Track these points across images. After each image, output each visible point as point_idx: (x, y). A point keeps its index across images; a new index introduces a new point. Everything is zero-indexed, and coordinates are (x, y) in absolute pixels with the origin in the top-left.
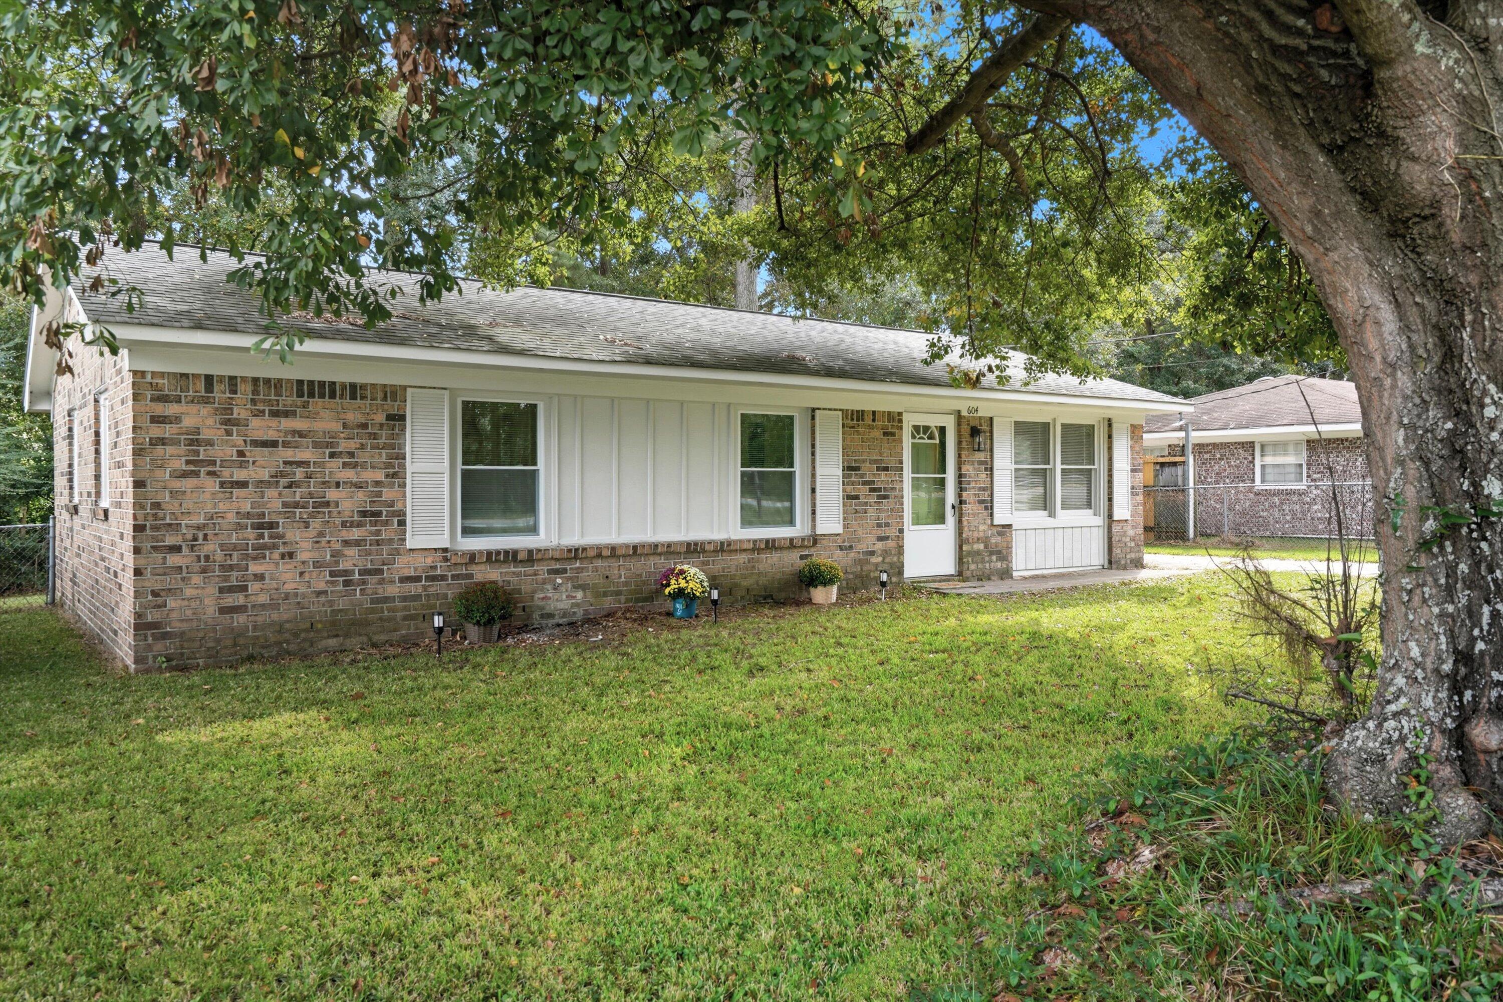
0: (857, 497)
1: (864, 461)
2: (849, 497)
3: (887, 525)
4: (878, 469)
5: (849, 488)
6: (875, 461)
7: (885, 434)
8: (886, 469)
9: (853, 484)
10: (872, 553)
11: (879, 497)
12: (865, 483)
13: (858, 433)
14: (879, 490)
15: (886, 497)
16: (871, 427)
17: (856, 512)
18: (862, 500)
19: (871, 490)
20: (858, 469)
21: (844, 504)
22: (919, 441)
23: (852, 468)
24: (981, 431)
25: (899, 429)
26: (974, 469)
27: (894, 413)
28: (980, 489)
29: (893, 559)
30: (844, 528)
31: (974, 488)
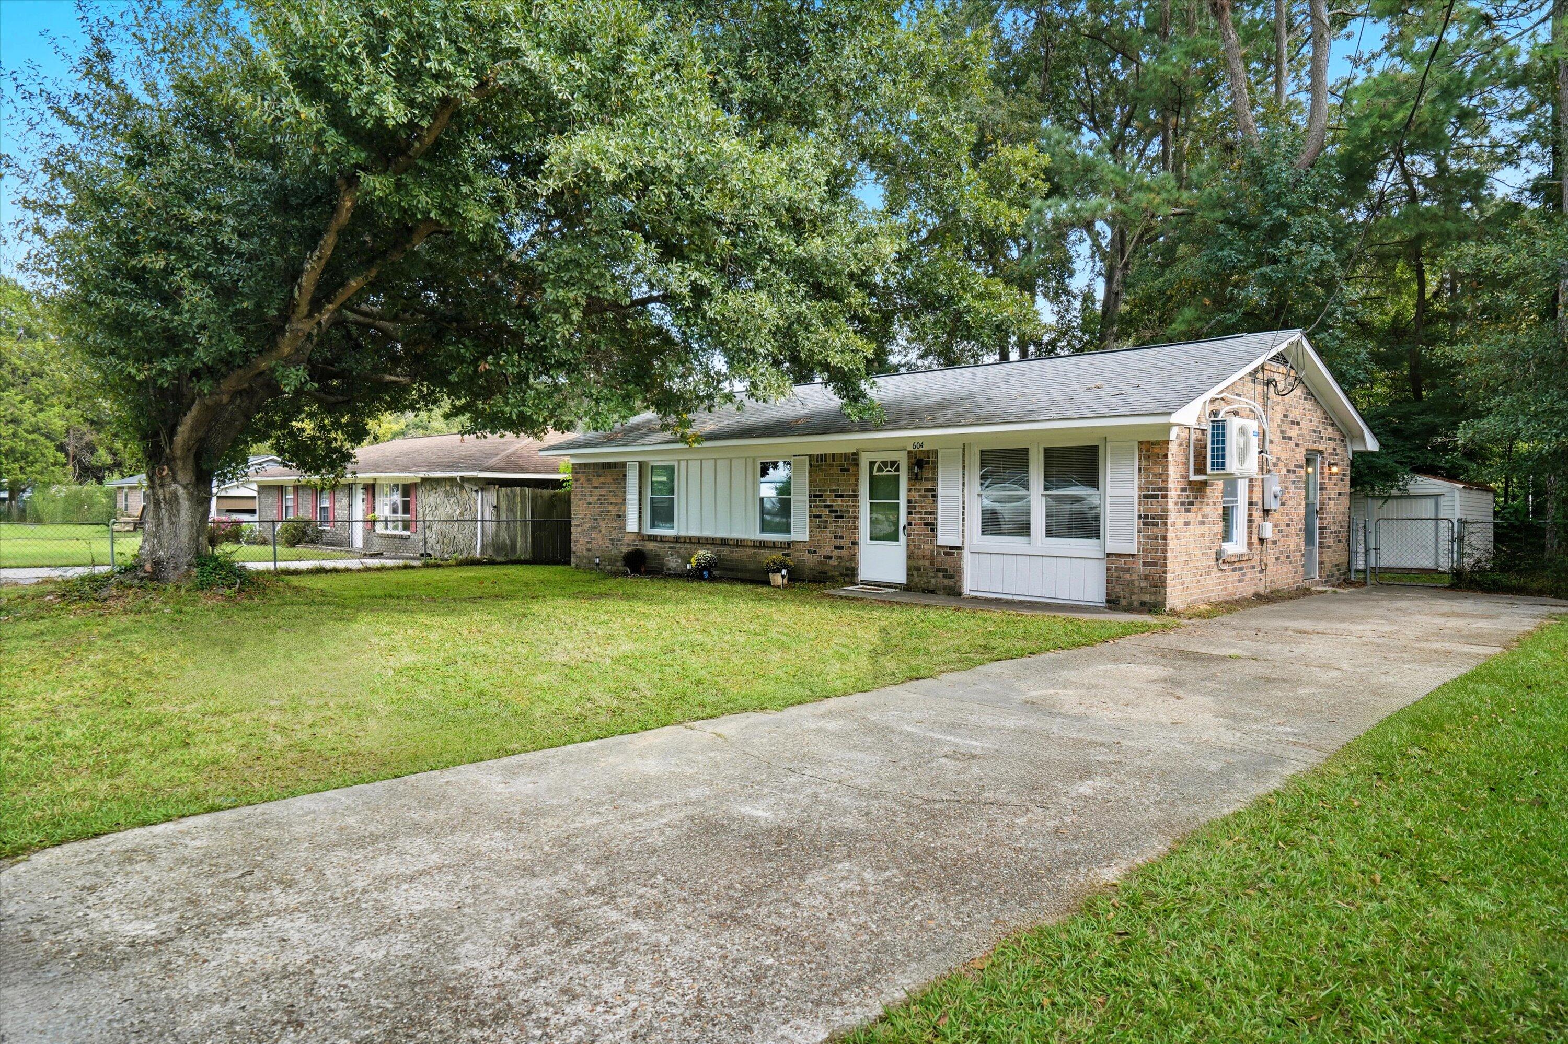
0: (820, 516)
1: (825, 491)
2: (815, 516)
3: (842, 538)
4: (836, 496)
5: (815, 510)
6: (834, 491)
7: (842, 470)
8: (842, 496)
9: (817, 506)
10: (831, 558)
11: (836, 517)
12: (826, 506)
13: (821, 470)
14: (836, 511)
15: (842, 517)
16: (831, 466)
17: (819, 527)
18: (823, 518)
19: (831, 512)
20: (821, 496)
21: (811, 521)
22: (875, 473)
23: (816, 496)
24: (928, 463)
25: (857, 465)
26: (920, 496)
27: (853, 454)
28: (926, 513)
29: (848, 564)
30: (811, 537)
31: (920, 512)
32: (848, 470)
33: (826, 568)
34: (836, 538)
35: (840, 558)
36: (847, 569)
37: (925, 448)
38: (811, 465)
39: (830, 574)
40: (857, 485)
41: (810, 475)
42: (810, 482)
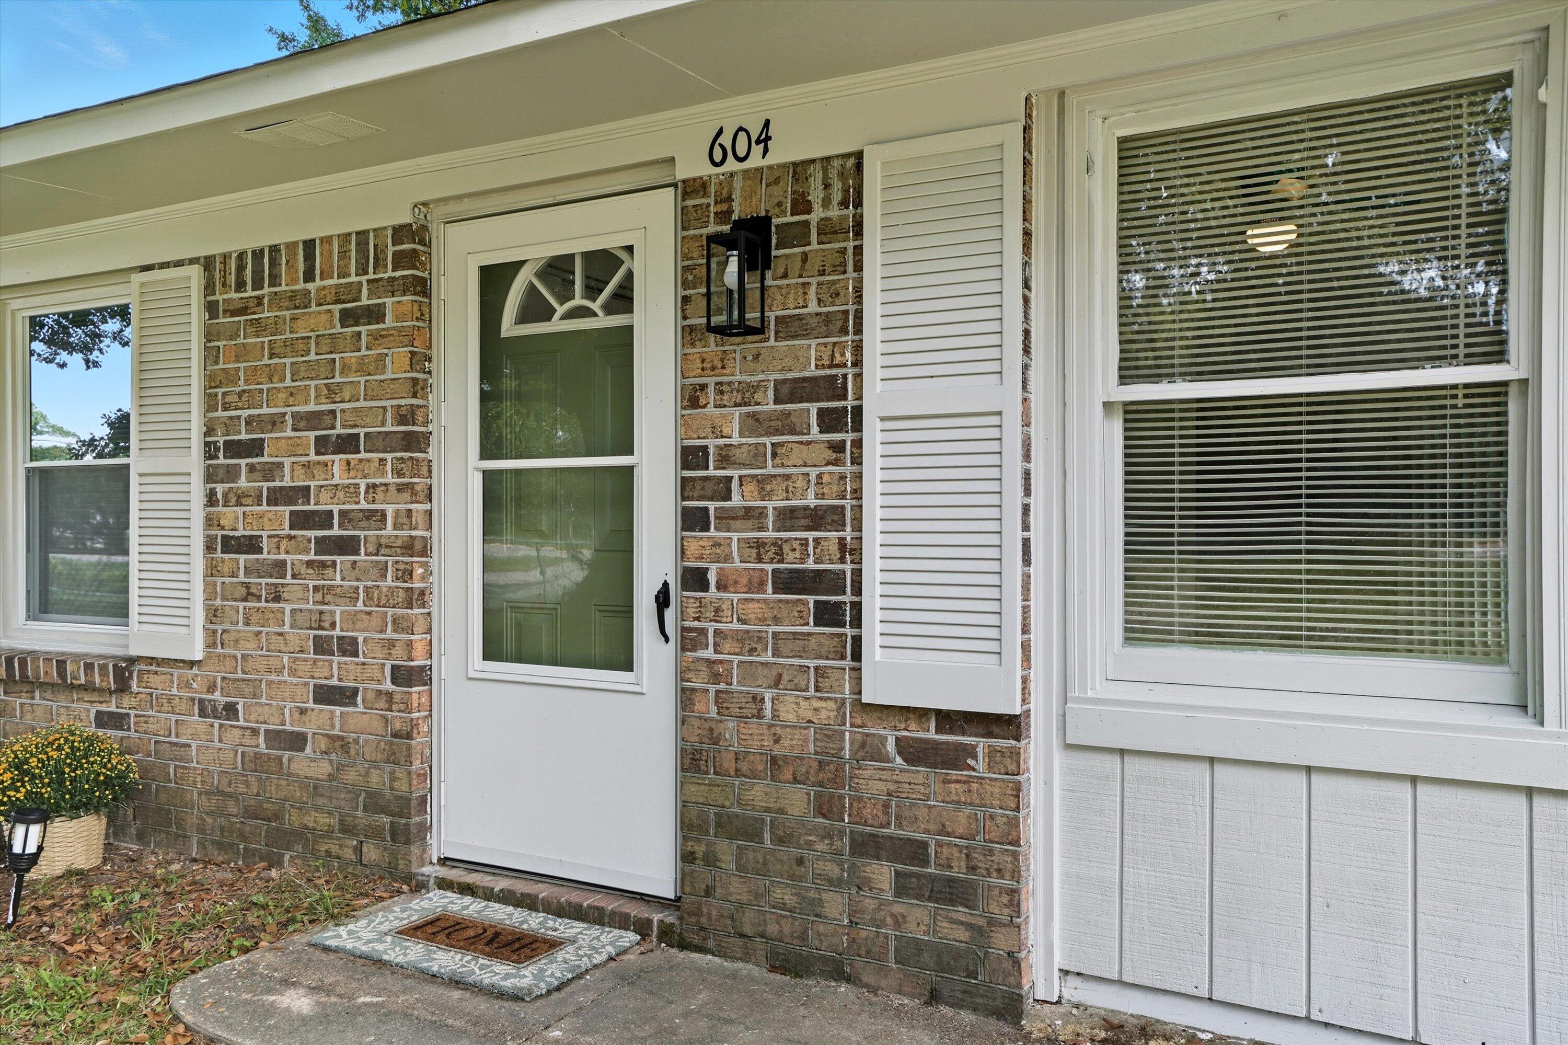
0: (251, 545)
1: (275, 422)
2: (233, 545)
3: (349, 647)
4: (322, 445)
5: (229, 514)
6: (312, 420)
7: (348, 317)
8: (348, 444)
9: (240, 499)
10: (297, 741)
11: (323, 545)
12: (277, 497)
13: (258, 327)
14: (325, 520)
15: (347, 546)
16: (299, 301)
17: (249, 595)
18: (267, 555)
19: (301, 521)
20: (255, 448)
21: (212, 570)
22: (509, 327)
23: (236, 449)
24: (799, 233)
25: (422, 287)
26: (754, 424)
27: (400, 232)
28: (787, 518)
29: (376, 779)
30: (210, 645)
31: (752, 515)
32: (375, 314)
33: (276, 789)
34: (321, 646)
35: (340, 744)
36: (375, 803)
37: (780, 154)
38: (211, 308)
39: (293, 819)
40: (418, 388)
41: (211, 355)
42: (212, 382)
